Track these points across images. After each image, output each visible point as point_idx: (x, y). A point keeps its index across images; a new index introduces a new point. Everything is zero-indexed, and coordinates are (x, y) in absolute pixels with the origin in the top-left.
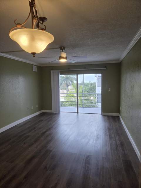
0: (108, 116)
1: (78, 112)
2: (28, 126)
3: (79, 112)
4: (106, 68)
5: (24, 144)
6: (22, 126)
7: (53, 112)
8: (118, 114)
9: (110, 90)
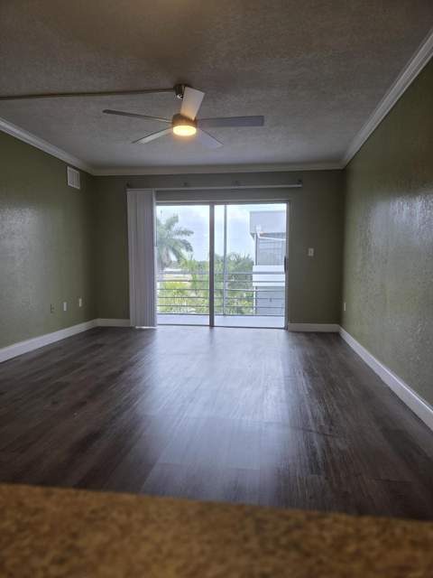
0: (307, 334)
1: (212, 325)
2: (57, 360)
3: (215, 324)
4: (300, 186)
5: (54, 403)
6: (35, 359)
7: (131, 325)
8: (336, 326)
9: (311, 252)
